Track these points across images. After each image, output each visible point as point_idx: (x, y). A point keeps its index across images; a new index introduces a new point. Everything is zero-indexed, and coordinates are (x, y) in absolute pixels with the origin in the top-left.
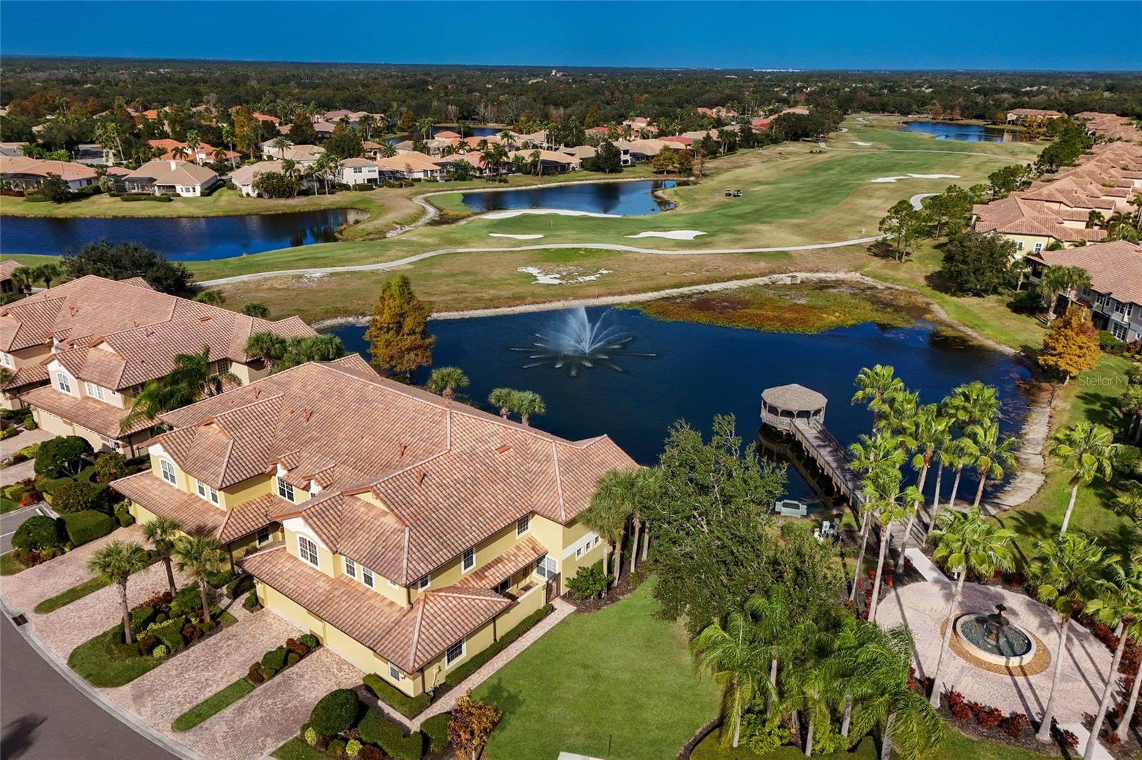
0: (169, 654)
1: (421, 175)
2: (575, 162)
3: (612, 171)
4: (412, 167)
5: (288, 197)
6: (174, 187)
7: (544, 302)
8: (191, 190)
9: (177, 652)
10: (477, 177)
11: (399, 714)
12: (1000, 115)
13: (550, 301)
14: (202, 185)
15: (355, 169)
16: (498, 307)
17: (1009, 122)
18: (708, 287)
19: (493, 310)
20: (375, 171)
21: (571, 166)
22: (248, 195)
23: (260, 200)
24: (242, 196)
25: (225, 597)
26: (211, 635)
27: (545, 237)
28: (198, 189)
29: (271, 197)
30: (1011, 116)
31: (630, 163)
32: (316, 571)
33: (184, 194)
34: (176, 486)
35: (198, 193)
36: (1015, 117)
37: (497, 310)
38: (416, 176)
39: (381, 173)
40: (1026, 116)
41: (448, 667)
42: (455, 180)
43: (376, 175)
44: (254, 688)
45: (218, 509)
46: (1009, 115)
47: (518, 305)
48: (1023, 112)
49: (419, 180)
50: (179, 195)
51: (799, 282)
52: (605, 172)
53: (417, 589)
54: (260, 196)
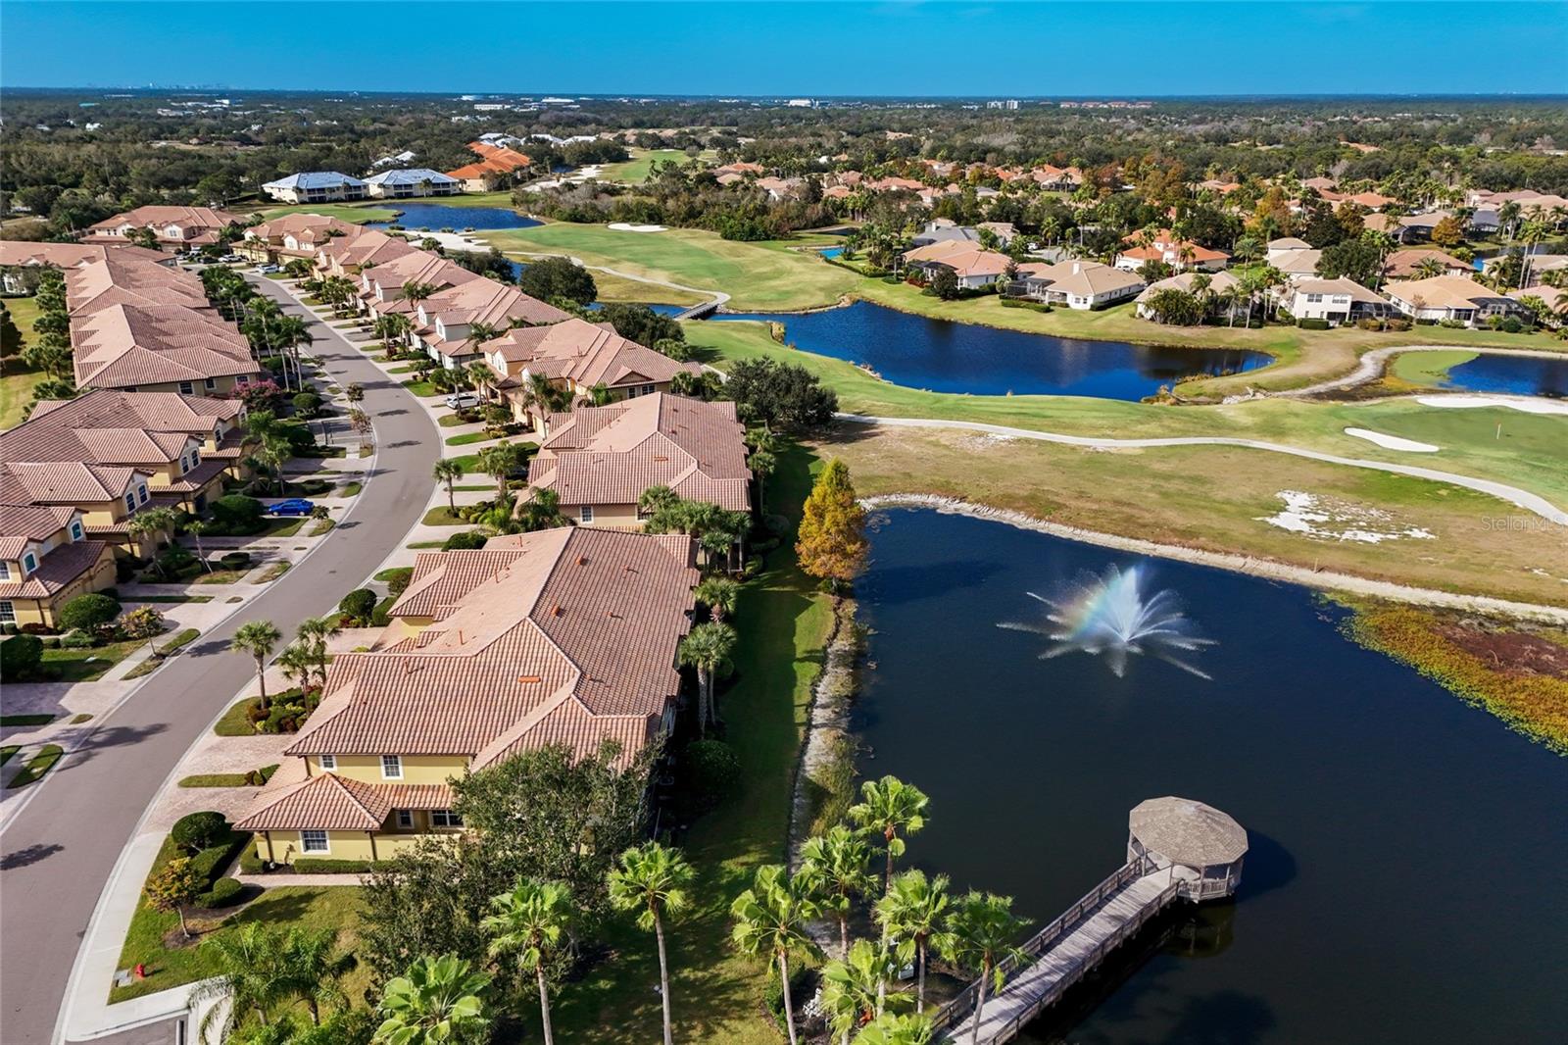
0: (266, 731)
1: (1440, 315)
4: (1427, 301)
5: (1187, 325)
6: (1065, 296)
7: (1216, 551)
8: (1082, 301)
9: (272, 732)
13: (1227, 553)
14: (1095, 297)
15: (1311, 295)
16: (1138, 539)
19: (1125, 541)
20: (1345, 302)
22: (1141, 315)
23: (1150, 324)
24: (1133, 316)
27: (1440, 453)
28: (1090, 301)
29: (1165, 322)
33: (1073, 305)
35: (1088, 306)
37: (1133, 541)
38: (1428, 315)
39: (1355, 305)
41: (301, 853)
42: (1499, 329)
43: (1346, 308)
47: (1171, 544)
49: (1432, 322)
50: (1067, 306)
53: (318, 765)
54: (1153, 319)
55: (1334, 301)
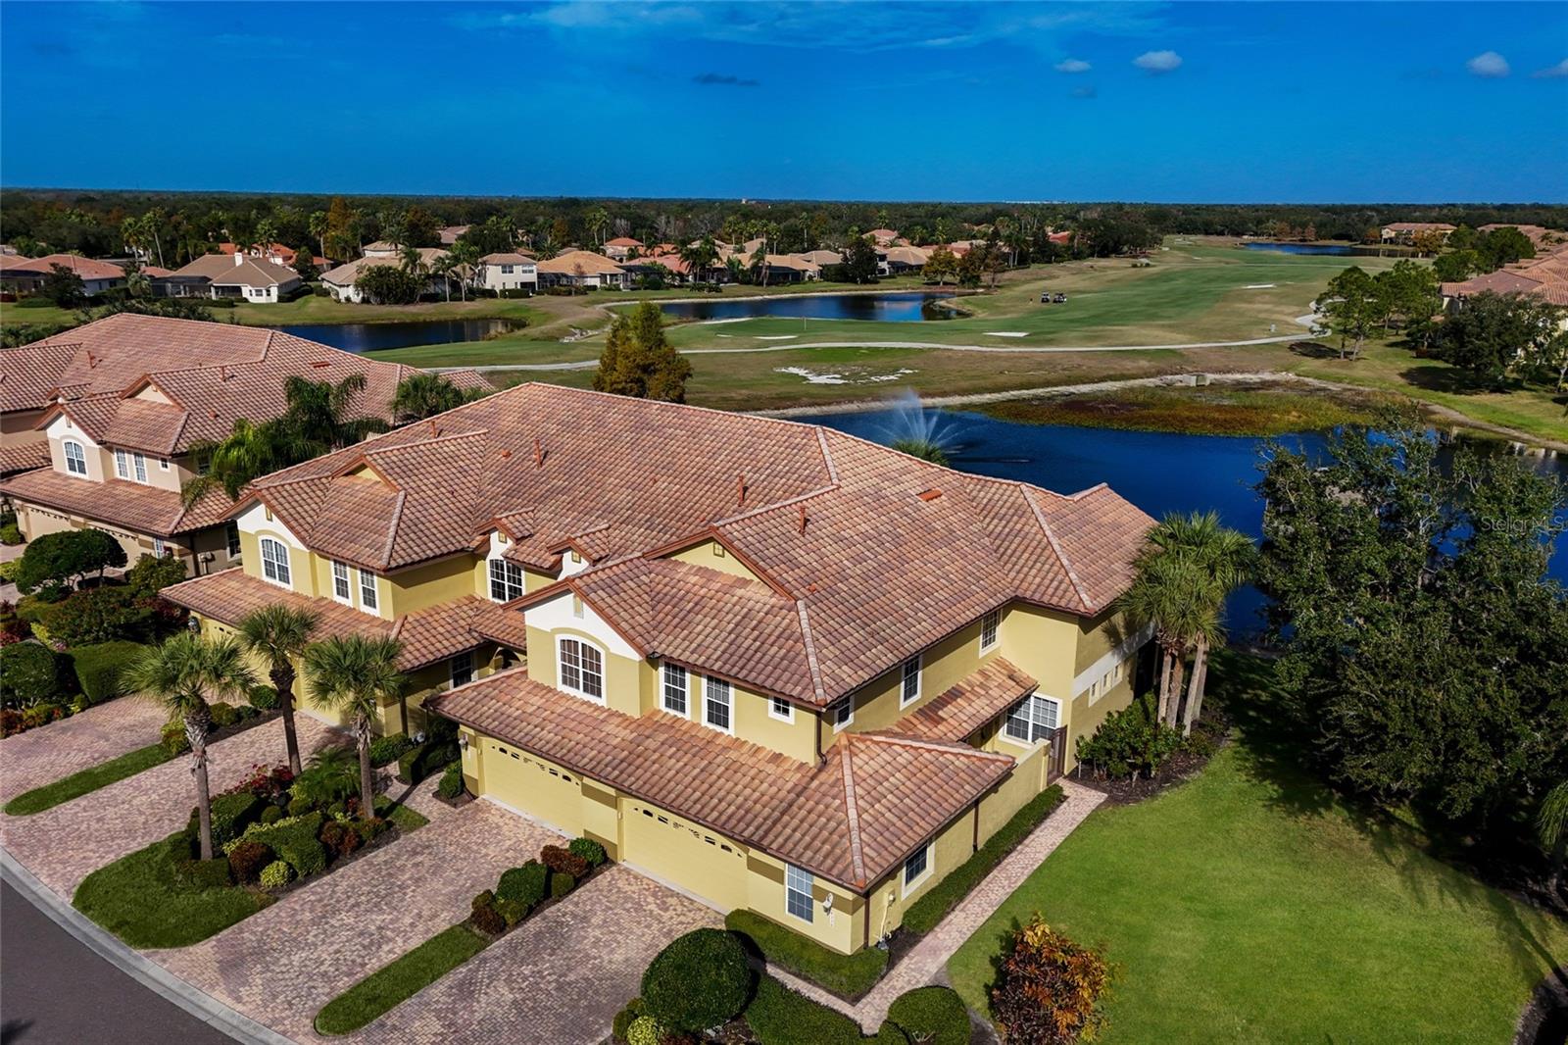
0: (294, 880)
1: (596, 282)
2: (812, 269)
3: (865, 281)
4: (584, 269)
5: (407, 303)
6: (238, 290)
7: (830, 404)
8: (264, 292)
9: (309, 877)
10: (675, 287)
11: (821, 992)
12: (1372, 231)
13: (838, 403)
14: (280, 288)
15: (504, 267)
17: (1386, 241)
18: (1072, 389)
20: (532, 271)
21: (808, 274)
22: (348, 299)
23: (365, 306)
24: (339, 302)
25: (395, 781)
26: (378, 846)
27: (802, 337)
28: (274, 292)
29: (382, 303)
30: (1388, 233)
31: (887, 273)
32: (597, 708)
33: (254, 299)
34: (290, 588)
35: (274, 298)
36: (1393, 234)
38: (591, 282)
39: (540, 275)
40: (1410, 232)
41: (908, 891)
42: (646, 289)
43: (533, 278)
44: (484, 944)
45: (374, 618)
46: (1384, 232)
48: (1405, 227)
49: (594, 288)
50: (246, 300)
51: (1208, 383)
52: (856, 282)
53: (832, 724)
54: (365, 301)
55: (524, 272)
